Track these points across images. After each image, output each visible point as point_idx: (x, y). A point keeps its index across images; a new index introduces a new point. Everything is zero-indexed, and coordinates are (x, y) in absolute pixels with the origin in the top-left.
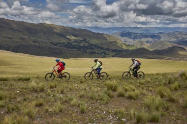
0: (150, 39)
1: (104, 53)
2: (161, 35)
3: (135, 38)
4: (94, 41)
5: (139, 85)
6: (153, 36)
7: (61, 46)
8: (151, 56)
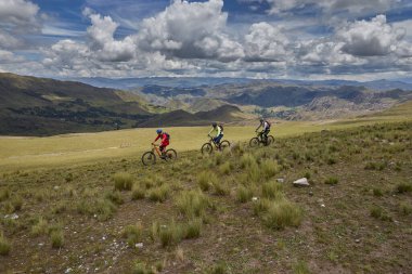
0: (191, 96)
1: (118, 121)
2: (205, 89)
3: (166, 95)
4: (97, 103)
5: (172, 172)
6: (194, 91)
7: (32, 113)
8: (194, 122)
